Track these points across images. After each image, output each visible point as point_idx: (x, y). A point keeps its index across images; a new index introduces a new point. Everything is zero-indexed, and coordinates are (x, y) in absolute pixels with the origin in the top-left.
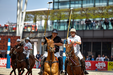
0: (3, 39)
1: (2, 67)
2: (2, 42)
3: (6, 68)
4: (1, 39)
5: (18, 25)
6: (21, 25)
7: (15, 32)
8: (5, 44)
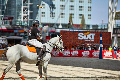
0: (97, 35)
1: (96, 57)
2: (96, 37)
3: (98, 58)
4: (95, 35)
5: (110, 23)
6: (112, 23)
7: (107, 29)
8: (98, 38)
